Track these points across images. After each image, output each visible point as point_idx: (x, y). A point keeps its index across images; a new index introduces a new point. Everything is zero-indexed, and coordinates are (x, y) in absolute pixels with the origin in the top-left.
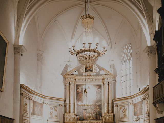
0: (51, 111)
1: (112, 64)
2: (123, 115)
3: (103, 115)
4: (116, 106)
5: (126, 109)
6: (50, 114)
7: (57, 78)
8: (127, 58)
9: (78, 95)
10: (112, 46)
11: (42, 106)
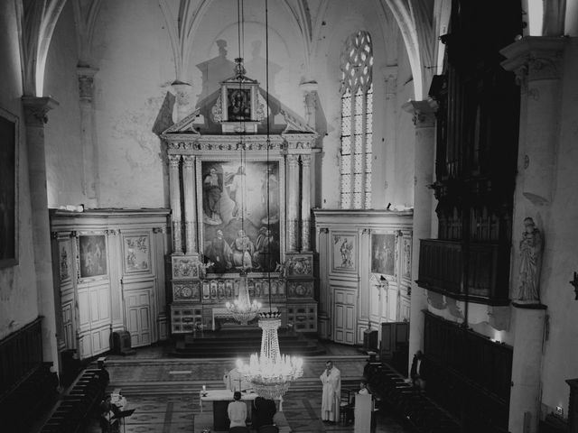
0: (131, 250)
1: (312, 92)
2: (342, 262)
3: (283, 257)
4: (322, 230)
5: (352, 243)
6: (126, 260)
7: (142, 146)
8: (359, 81)
9: (208, 196)
10: (310, 30)
11: (104, 245)
